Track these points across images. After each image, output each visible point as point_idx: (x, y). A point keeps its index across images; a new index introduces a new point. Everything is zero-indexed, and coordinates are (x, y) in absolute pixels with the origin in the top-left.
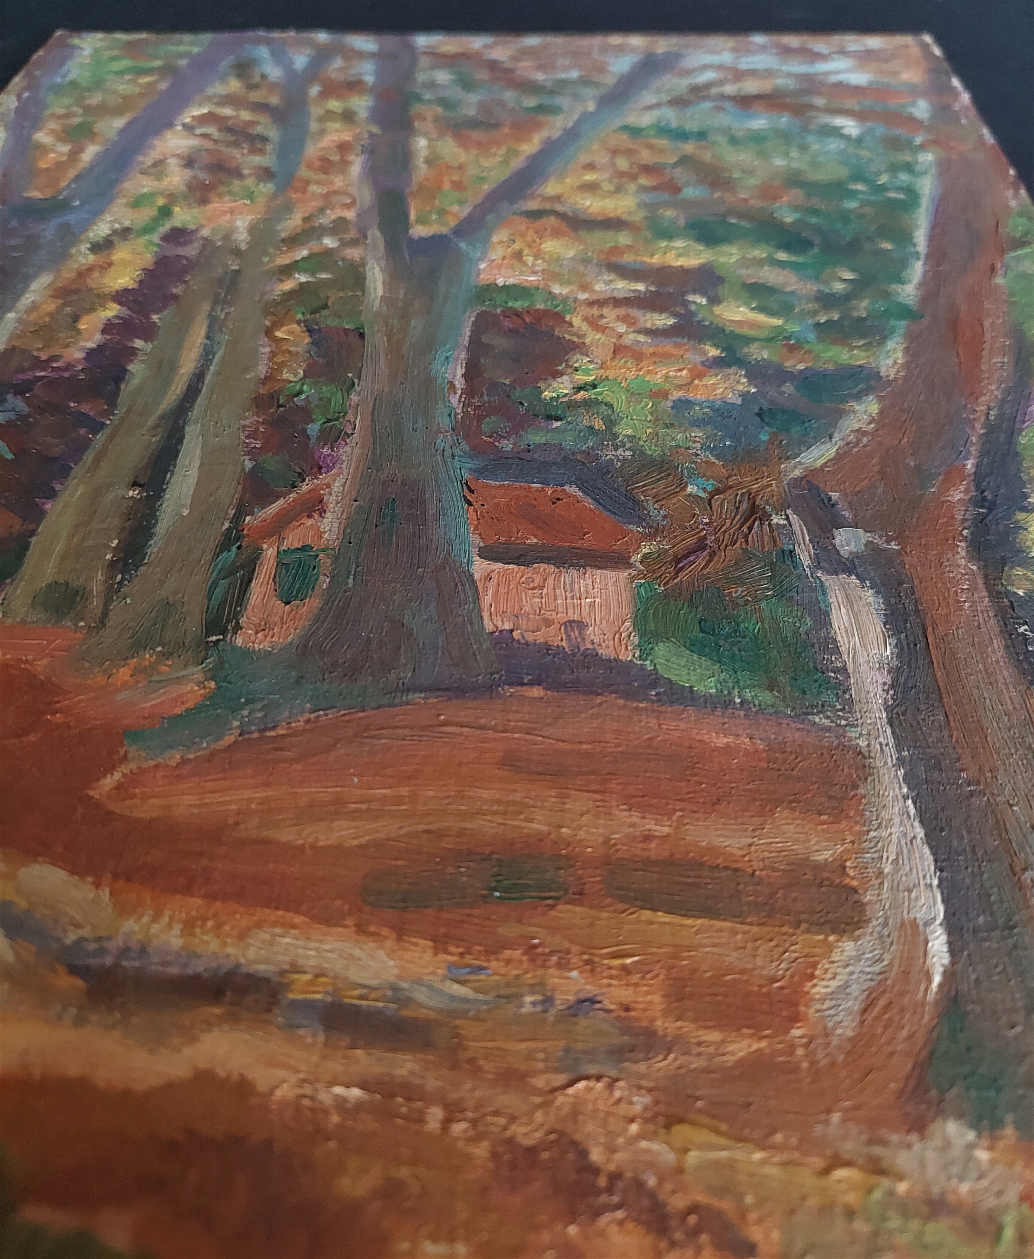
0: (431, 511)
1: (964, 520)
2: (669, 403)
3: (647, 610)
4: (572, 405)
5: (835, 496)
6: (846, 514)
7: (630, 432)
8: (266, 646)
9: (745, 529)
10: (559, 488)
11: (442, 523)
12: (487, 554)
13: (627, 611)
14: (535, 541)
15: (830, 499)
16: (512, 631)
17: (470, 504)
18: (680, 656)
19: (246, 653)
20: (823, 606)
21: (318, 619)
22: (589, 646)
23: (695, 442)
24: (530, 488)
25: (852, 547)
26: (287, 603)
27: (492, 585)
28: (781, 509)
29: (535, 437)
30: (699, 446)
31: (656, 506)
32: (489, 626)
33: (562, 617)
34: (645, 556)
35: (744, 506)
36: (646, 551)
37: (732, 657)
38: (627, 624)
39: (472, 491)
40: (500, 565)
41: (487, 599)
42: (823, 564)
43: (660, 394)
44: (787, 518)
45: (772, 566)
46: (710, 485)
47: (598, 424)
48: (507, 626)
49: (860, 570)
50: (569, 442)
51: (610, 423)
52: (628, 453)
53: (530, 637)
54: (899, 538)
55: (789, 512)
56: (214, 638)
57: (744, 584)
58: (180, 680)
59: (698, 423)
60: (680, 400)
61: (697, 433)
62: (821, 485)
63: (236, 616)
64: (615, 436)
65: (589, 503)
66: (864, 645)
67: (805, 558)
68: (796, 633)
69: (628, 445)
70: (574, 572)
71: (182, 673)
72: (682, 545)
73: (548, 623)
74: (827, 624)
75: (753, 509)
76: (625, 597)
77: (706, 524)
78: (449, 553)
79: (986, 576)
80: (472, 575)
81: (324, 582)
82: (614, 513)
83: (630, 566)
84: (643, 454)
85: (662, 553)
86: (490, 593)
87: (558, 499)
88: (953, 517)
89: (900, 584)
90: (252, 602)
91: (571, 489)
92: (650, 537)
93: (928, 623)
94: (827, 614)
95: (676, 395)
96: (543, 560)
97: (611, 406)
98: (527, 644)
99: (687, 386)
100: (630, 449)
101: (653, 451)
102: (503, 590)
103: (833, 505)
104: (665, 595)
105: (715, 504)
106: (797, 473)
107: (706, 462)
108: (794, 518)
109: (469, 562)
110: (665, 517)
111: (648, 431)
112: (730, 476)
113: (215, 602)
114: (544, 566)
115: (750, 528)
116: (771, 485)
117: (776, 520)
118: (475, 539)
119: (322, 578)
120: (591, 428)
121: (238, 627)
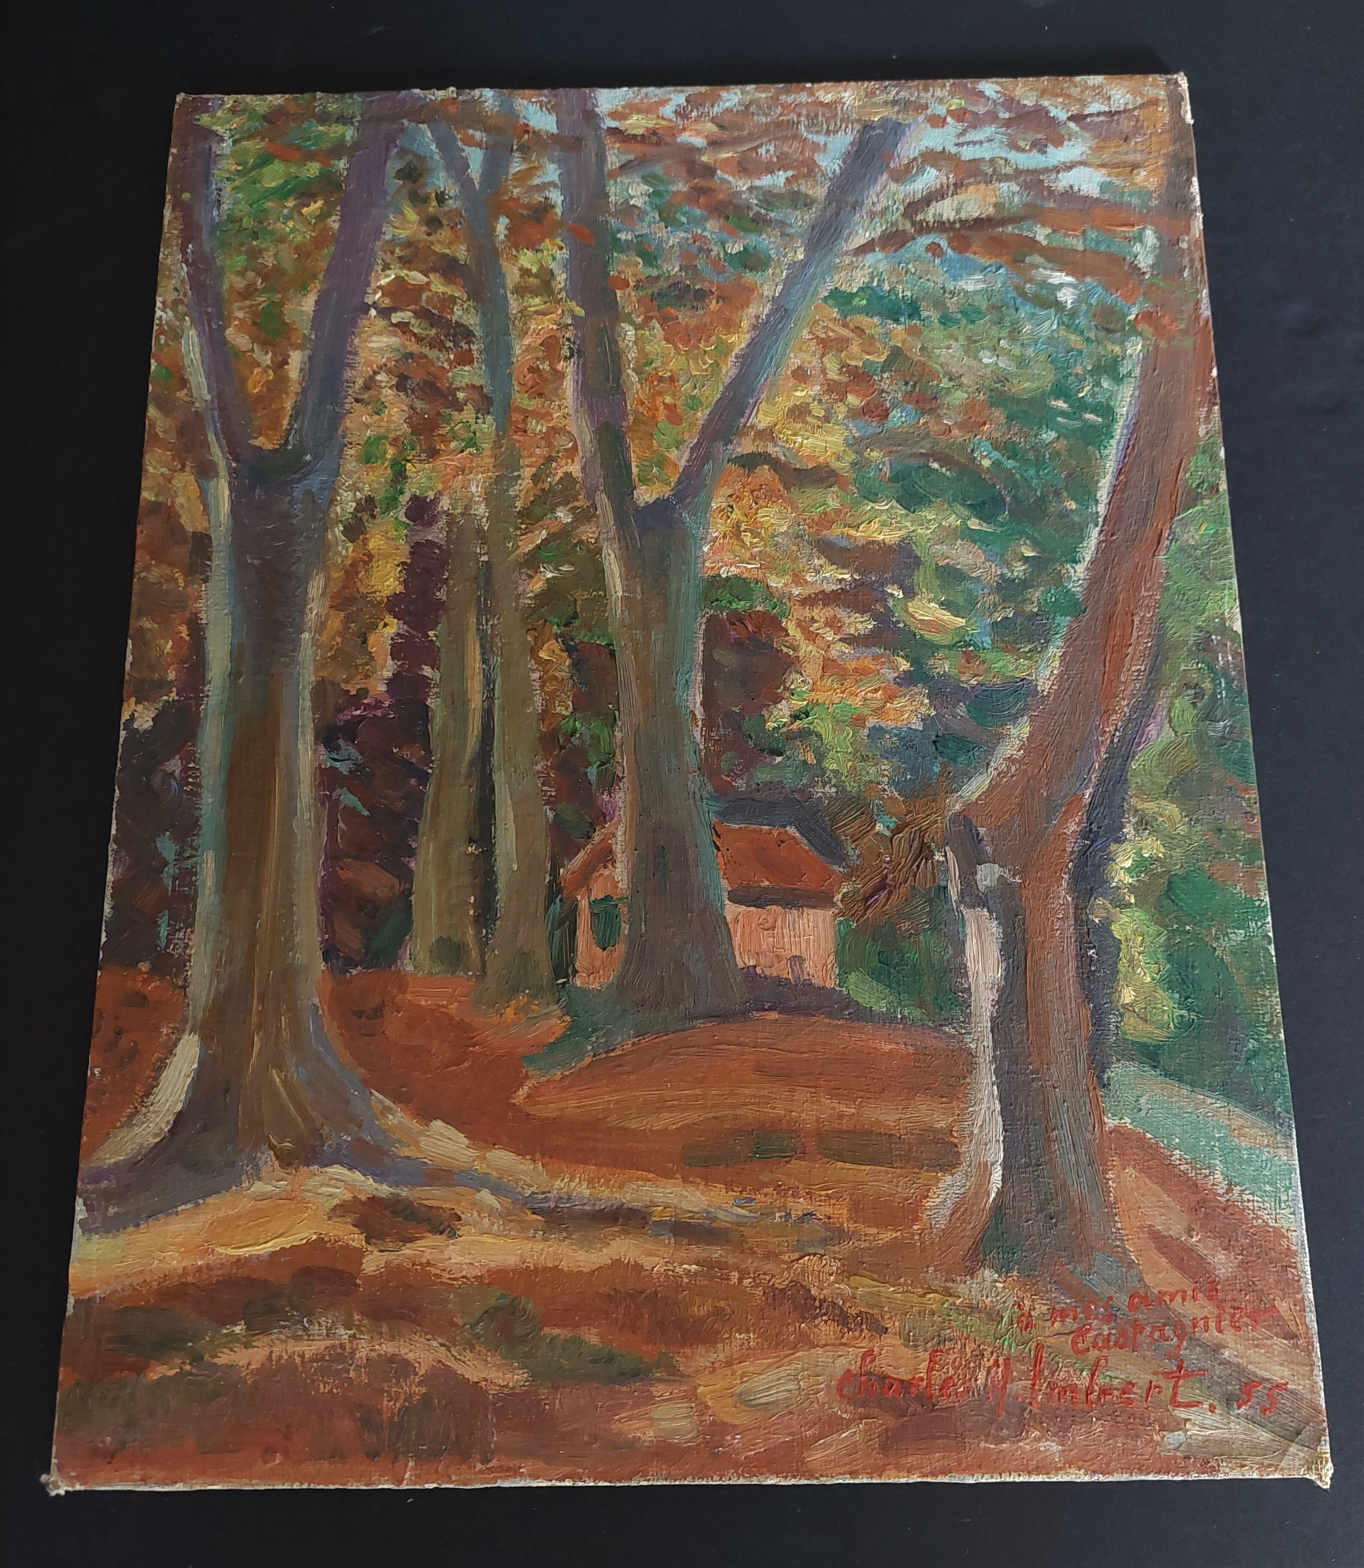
0: (691, 857)
1: (1072, 852)
2: (866, 731)
3: (844, 944)
4: (790, 737)
5: (982, 831)
6: (989, 849)
7: (834, 767)
8: (596, 986)
9: (914, 867)
10: (782, 830)
11: (700, 869)
12: (736, 898)
13: (831, 946)
14: (767, 883)
15: (978, 834)
16: (755, 967)
17: (718, 849)
18: (864, 982)
19: (585, 992)
20: (961, 936)
21: (627, 962)
22: (806, 977)
23: (885, 776)
24: (761, 830)
25: (987, 882)
26: (604, 949)
27: (739, 927)
28: (941, 847)
29: (763, 776)
30: (886, 779)
31: (853, 846)
32: (740, 964)
33: (788, 954)
34: (844, 896)
35: (916, 844)
36: (845, 890)
37: (898, 983)
38: (831, 958)
39: (719, 836)
40: (744, 907)
41: (737, 940)
42: (967, 899)
43: (858, 721)
44: (945, 856)
45: (931, 901)
46: (893, 822)
47: (811, 759)
48: (751, 963)
49: (991, 903)
50: (789, 778)
51: (820, 757)
52: (834, 790)
53: (768, 972)
54: (1023, 872)
55: (947, 848)
56: (561, 981)
57: (909, 919)
58: (547, 1017)
59: (888, 754)
60: (874, 727)
61: (886, 767)
62: (974, 820)
63: (572, 962)
64: (823, 771)
65: (805, 844)
66: (984, 971)
67: (954, 893)
68: (941, 961)
69: (833, 781)
70: (795, 912)
71: (547, 1011)
72: (871, 884)
73: (779, 958)
74: (963, 952)
75: (923, 844)
76: (830, 933)
77: (888, 862)
78: (708, 898)
79: (1076, 908)
80: (725, 918)
81: (625, 928)
82: (823, 854)
83: (834, 905)
84: (844, 790)
85: (856, 891)
86: (738, 934)
87: (783, 842)
88: (1064, 850)
89: (1016, 916)
90: (580, 948)
91: (791, 830)
92: (848, 877)
93: (1030, 949)
94: (964, 943)
95: (871, 722)
96: (774, 902)
97: (819, 736)
98: (766, 977)
99: (879, 711)
100: (834, 786)
101: (852, 787)
102: (747, 931)
103: (980, 841)
104: (857, 931)
105: (895, 843)
106: (957, 807)
107: (891, 798)
108: (950, 854)
109: (723, 906)
110: (858, 856)
111: (849, 764)
112: (909, 812)
113: (555, 951)
114: (774, 907)
115: (918, 866)
116: (936, 822)
117: (938, 857)
118: (724, 883)
119: (623, 925)
120: (805, 762)
121: (575, 972)
